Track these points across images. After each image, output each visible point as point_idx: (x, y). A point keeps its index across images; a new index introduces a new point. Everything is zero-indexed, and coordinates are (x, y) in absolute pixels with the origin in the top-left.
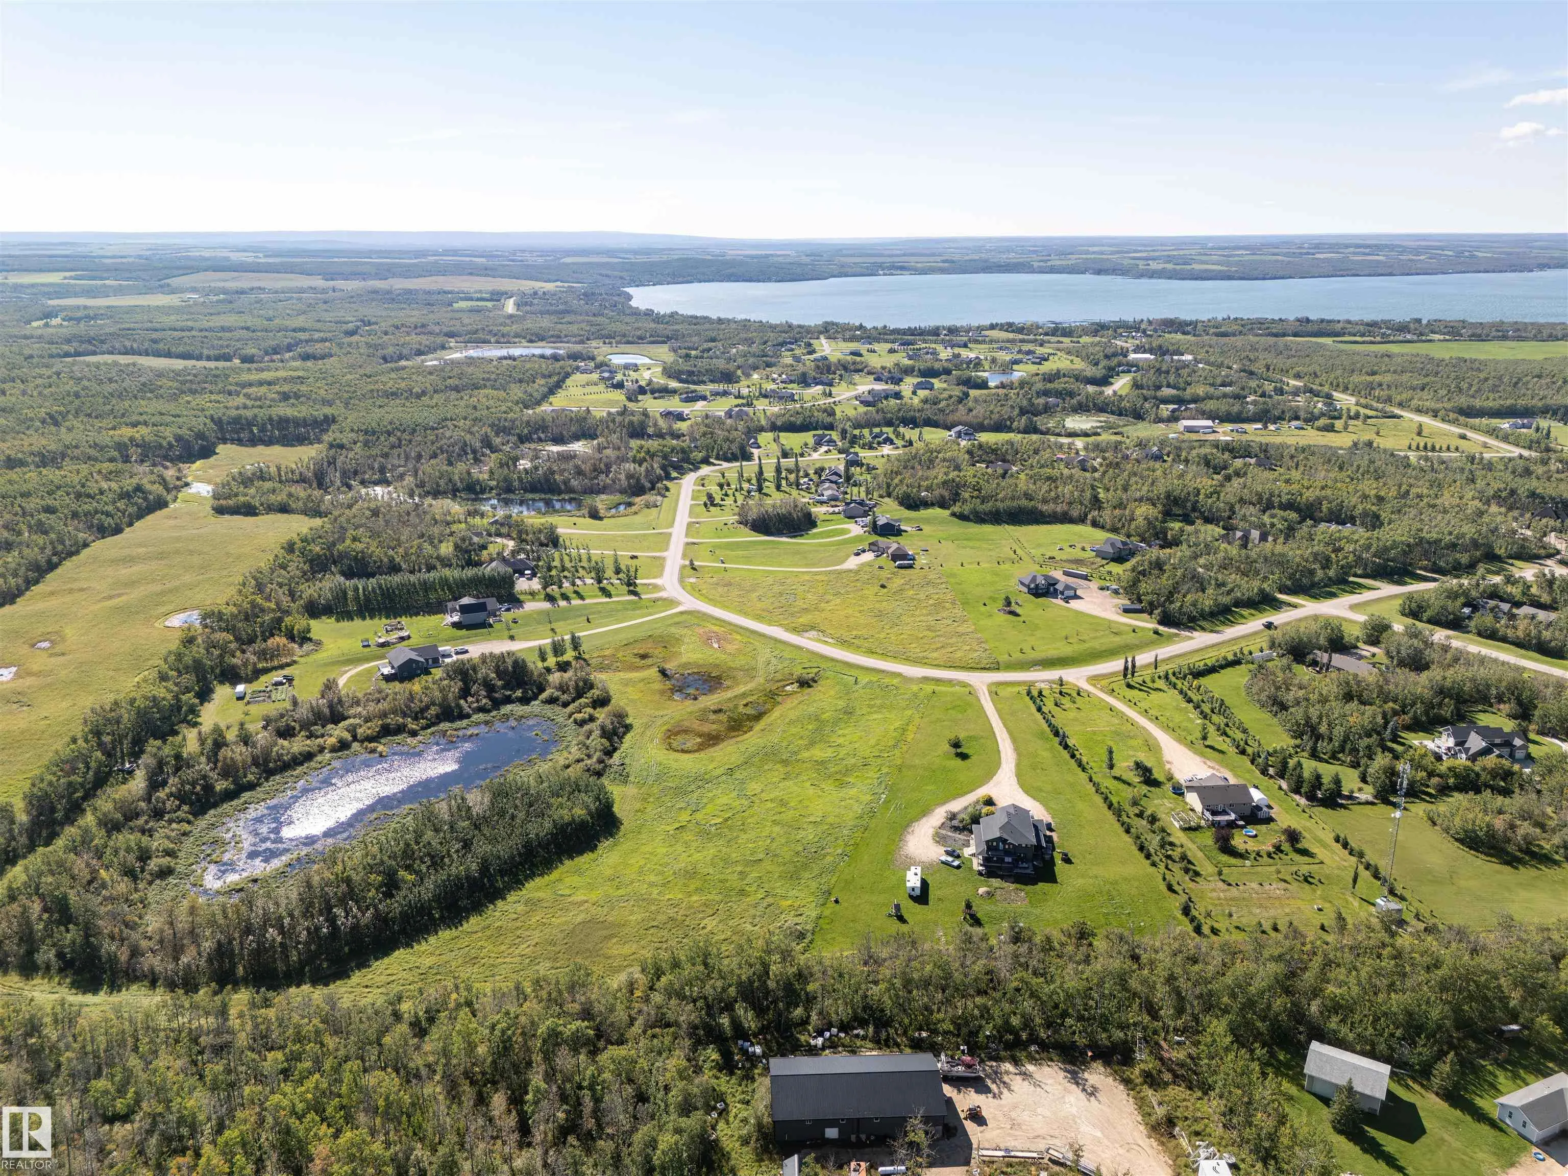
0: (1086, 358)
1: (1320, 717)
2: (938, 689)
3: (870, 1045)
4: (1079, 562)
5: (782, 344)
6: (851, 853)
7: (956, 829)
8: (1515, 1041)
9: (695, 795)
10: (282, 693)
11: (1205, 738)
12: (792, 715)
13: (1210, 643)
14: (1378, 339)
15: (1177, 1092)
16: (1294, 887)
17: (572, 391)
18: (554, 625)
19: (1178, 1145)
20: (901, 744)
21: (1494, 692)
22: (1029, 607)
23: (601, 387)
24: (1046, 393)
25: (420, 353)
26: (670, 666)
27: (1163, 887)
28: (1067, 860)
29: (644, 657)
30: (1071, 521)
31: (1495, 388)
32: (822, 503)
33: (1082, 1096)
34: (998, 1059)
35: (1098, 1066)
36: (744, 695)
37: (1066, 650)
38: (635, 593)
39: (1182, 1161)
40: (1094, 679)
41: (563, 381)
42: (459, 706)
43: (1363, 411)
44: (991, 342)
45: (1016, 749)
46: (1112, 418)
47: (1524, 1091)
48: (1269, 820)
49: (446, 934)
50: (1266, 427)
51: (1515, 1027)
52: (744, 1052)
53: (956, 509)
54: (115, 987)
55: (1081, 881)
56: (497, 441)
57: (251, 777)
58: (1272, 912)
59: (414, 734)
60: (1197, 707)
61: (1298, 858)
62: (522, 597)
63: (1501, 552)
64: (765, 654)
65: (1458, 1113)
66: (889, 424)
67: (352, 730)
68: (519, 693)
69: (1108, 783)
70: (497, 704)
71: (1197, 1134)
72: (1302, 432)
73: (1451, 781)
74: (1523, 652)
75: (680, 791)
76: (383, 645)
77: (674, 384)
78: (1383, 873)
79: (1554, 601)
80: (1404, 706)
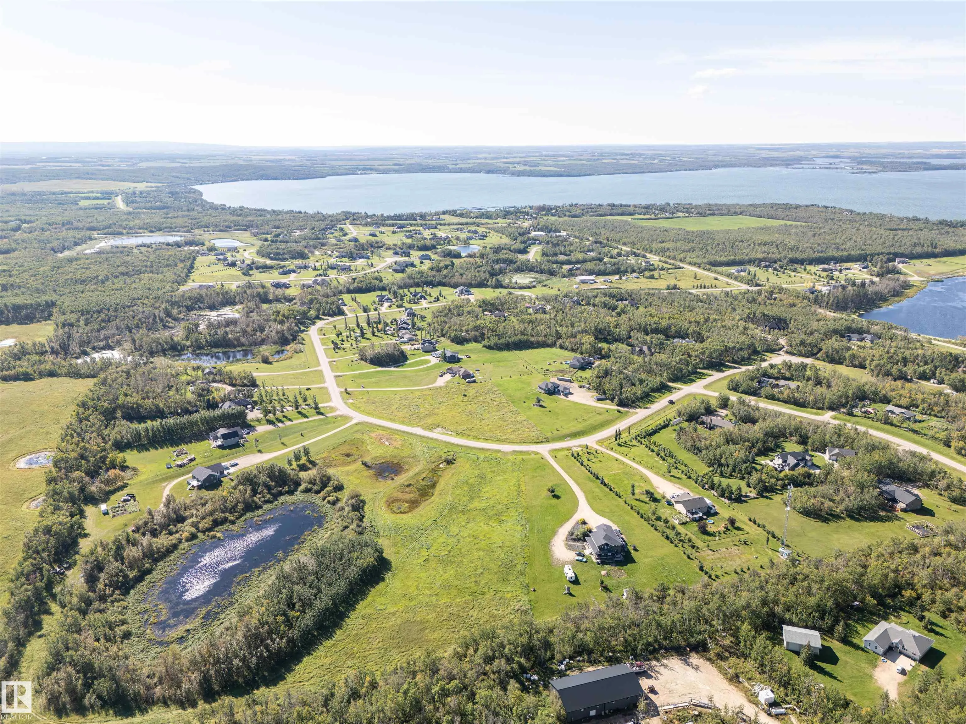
0: (508, 235)
1: (721, 456)
2: (525, 457)
3: (587, 664)
4: (562, 371)
5: (325, 229)
6: (528, 562)
7: (575, 540)
8: (859, 610)
9: (423, 538)
10: (131, 506)
11: (670, 472)
12: (453, 483)
13: (647, 415)
14: (653, 217)
15: (733, 660)
16: (741, 547)
17: (202, 270)
18: (284, 440)
19: (744, 686)
20: (521, 494)
21: (788, 431)
22: (547, 400)
23: (220, 266)
24: (498, 261)
25: (76, 244)
26: (367, 459)
27: (685, 557)
28: (636, 550)
29: (348, 455)
30: (549, 346)
31: (723, 250)
32: (405, 343)
33: (693, 671)
34: (649, 660)
35: (693, 654)
36: (419, 473)
37: (579, 427)
38: (322, 414)
39: (749, 693)
40: (599, 442)
41: (193, 263)
42: (253, 501)
43: (665, 265)
44: (449, 224)
45: (582, 489)
46: (538, 275)
47: (871, 633)
48: (716, 514)
49: (327, 643)
50: (621, 278)
51: (857, 603)
52: (529, 680)
53: (485, 342)
54: (143, 711)
55: (647, 560)
56: (175, 312)
57: (147, 566)
58: (738, 562)
59: (233, 523)
60: (658, 455)
61: (738, 532)
62: (252, 423)
63: (759, 349)
64: (419, 447)
65: (848, 647)
66: (418, 285)
67: (195, 525)
68: (286, 488)
69: (635, 503)
70: (276, 496)
71: (750, 679)
72: (639, 280)
73: (786, 482)
74: (787, 405)
75: (412, 538)
76: (180, 466)
77: (269, 262)
78: (776, 535)
79: (792, 375)
80: (753, 444)
